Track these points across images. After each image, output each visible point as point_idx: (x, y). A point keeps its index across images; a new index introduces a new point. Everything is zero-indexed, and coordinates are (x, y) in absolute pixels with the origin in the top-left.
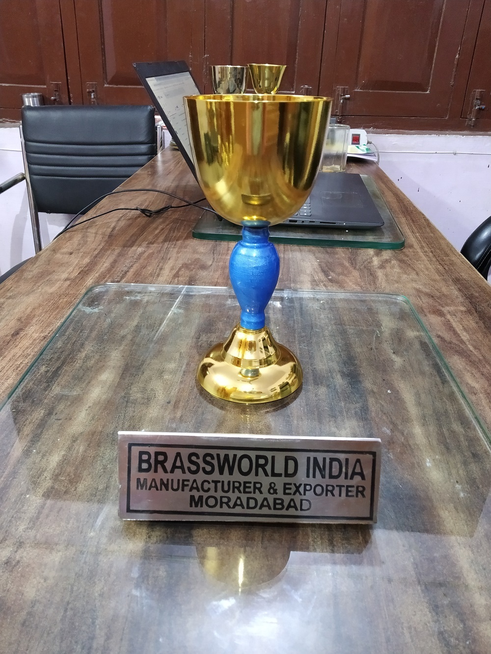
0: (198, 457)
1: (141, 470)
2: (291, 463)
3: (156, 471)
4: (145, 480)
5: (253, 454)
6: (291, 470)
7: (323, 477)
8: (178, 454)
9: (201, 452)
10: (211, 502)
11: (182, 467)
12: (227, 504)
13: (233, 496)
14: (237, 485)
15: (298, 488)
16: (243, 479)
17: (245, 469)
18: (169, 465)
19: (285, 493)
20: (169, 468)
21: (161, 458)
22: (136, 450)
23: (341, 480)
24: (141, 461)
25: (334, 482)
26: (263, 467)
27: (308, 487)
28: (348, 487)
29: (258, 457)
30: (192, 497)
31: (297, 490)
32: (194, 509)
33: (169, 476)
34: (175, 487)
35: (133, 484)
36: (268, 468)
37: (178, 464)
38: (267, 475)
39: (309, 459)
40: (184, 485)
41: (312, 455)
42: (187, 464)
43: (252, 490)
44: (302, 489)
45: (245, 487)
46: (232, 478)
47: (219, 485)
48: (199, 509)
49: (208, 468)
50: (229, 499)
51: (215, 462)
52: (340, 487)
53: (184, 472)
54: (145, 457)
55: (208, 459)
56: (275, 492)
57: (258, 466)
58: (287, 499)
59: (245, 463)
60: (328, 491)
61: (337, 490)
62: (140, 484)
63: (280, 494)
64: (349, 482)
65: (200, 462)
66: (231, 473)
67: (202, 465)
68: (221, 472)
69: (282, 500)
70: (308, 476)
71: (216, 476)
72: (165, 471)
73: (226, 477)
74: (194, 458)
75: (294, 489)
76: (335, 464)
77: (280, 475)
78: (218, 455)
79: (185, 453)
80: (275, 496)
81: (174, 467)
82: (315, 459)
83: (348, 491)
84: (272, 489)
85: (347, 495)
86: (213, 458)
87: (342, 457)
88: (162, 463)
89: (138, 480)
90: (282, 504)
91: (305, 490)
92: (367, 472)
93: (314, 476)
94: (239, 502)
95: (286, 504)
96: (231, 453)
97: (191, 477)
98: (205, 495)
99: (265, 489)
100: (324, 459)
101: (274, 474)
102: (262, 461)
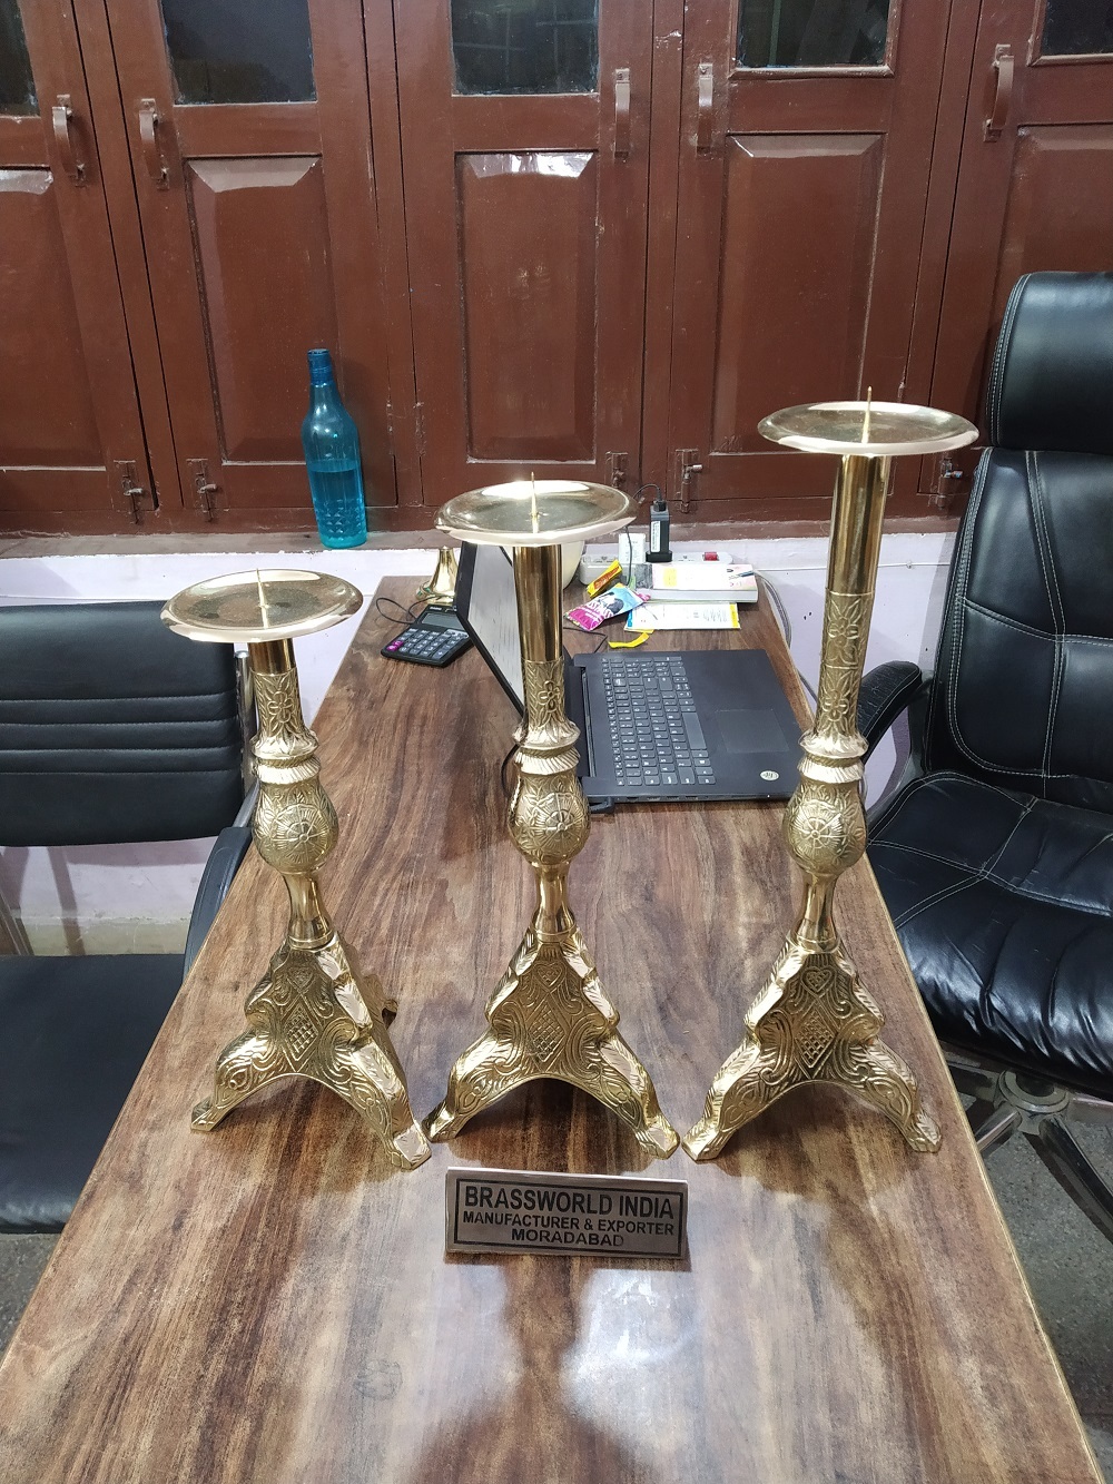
0: (520, 1194)
1: (468, 1204)
2: (606, 1201)
3: (481, 1205)
4: (472, 1214)
5: (571, 1192)
6: (605, 1208)
7: (635, 1215)
8: (503, 1190)
9: (523, 1189)
10: (532, 1235)
11: (505, 1202)
12: (546, 1237)
13: (552, 1230)
14: (556, 1220)
15: (611, 1224)
16: (561, 1215)
17: (563, 1206)
18: (493, 1200)
19: (600, 1229)
20: (494, 1202)
21: (486, 1193)
22: (463, 1185)
23: (652, 1219)
24: (468, 1195)
25: (644, 1220)
26: (580, 1204)
27: (621, 1225)
28: (657, 1225)
29: (575, 1195)
30: (514, 1231)
31: (611, 1227)
32: (516, 1242)
33: (493, 1210)
34: (499, 1220)
35: (461, 1216)
36: (585, 1205)
37: (502, 1199)
38: (583, 1211)
39: (622, 1198)
40: (507, 1219)
41: (625, 1194)
42: (510, 1199)
43: (569, 1225)
44: (615, 1226)
45: (563, 1222)
46: (551, 1214)
47: (539, 1220)
48: (520, 1242)
49: (529, 1204)
50: (549, 1234)
51: (536, 1199)
52: (651, 1224)
53: (507, 1207)
54: (472, 1192)
55: (530, 1195)
56: (591, 1227)
57: (575, 1203)
58: (601, 1235)
59: (563, 1200)
60: (639, 1228)
61: (647, 1226)
62: (468, 1217)
63: (595, 1230)
64: (659, 1220)
65: (522, 1197)
66: (550, 1209)
67: (524, 1201)
68: (541, 1209)
69: (597, 1236)
70: (621, 1214)
71: (536, 1211)
72: (490, 1205)
73: (546, 1213)
74: (516, 1194)
75: (608, 1225)
76: (646, 1204)
77: (595, 1212)
78: (539, 1192)
79: (509, 1189)
80: (590, 1231)
81: (498, 1202)
82: (628, 1197)
83: (657, 1229)
84: (588, 1225)
85: (657, 1232)
86: (534, 1194)
87: (652, 1197)
88: (488, 1198)
89: (466, 1213)
90: (597, 1239)
91: (618, 1226)
92: (676, 1212)
93: (627, 1214)
94: (557, 1236)
95: (600, 1240)
96: (551, 1190)
97: (514, 1212)
98: (526, 1229)
99: (582, 1224)
100: (636, 1198)
101: (589, 1211)
102: (579, 1199)
